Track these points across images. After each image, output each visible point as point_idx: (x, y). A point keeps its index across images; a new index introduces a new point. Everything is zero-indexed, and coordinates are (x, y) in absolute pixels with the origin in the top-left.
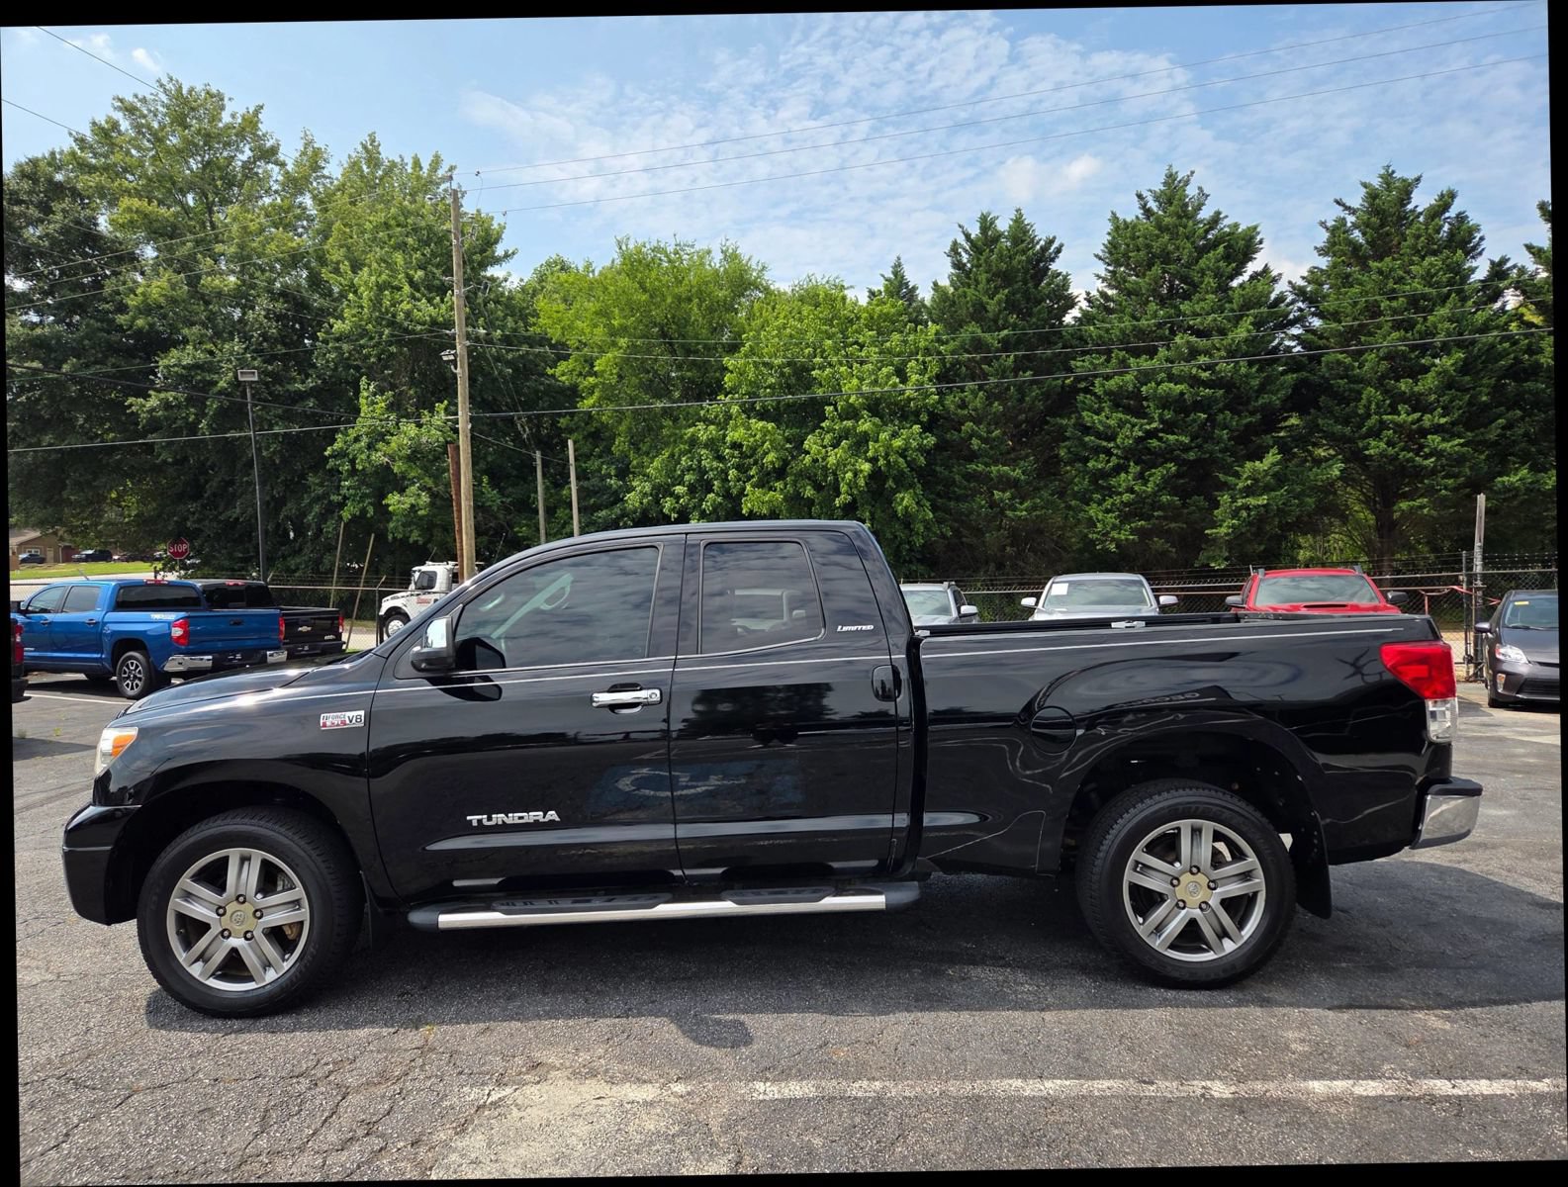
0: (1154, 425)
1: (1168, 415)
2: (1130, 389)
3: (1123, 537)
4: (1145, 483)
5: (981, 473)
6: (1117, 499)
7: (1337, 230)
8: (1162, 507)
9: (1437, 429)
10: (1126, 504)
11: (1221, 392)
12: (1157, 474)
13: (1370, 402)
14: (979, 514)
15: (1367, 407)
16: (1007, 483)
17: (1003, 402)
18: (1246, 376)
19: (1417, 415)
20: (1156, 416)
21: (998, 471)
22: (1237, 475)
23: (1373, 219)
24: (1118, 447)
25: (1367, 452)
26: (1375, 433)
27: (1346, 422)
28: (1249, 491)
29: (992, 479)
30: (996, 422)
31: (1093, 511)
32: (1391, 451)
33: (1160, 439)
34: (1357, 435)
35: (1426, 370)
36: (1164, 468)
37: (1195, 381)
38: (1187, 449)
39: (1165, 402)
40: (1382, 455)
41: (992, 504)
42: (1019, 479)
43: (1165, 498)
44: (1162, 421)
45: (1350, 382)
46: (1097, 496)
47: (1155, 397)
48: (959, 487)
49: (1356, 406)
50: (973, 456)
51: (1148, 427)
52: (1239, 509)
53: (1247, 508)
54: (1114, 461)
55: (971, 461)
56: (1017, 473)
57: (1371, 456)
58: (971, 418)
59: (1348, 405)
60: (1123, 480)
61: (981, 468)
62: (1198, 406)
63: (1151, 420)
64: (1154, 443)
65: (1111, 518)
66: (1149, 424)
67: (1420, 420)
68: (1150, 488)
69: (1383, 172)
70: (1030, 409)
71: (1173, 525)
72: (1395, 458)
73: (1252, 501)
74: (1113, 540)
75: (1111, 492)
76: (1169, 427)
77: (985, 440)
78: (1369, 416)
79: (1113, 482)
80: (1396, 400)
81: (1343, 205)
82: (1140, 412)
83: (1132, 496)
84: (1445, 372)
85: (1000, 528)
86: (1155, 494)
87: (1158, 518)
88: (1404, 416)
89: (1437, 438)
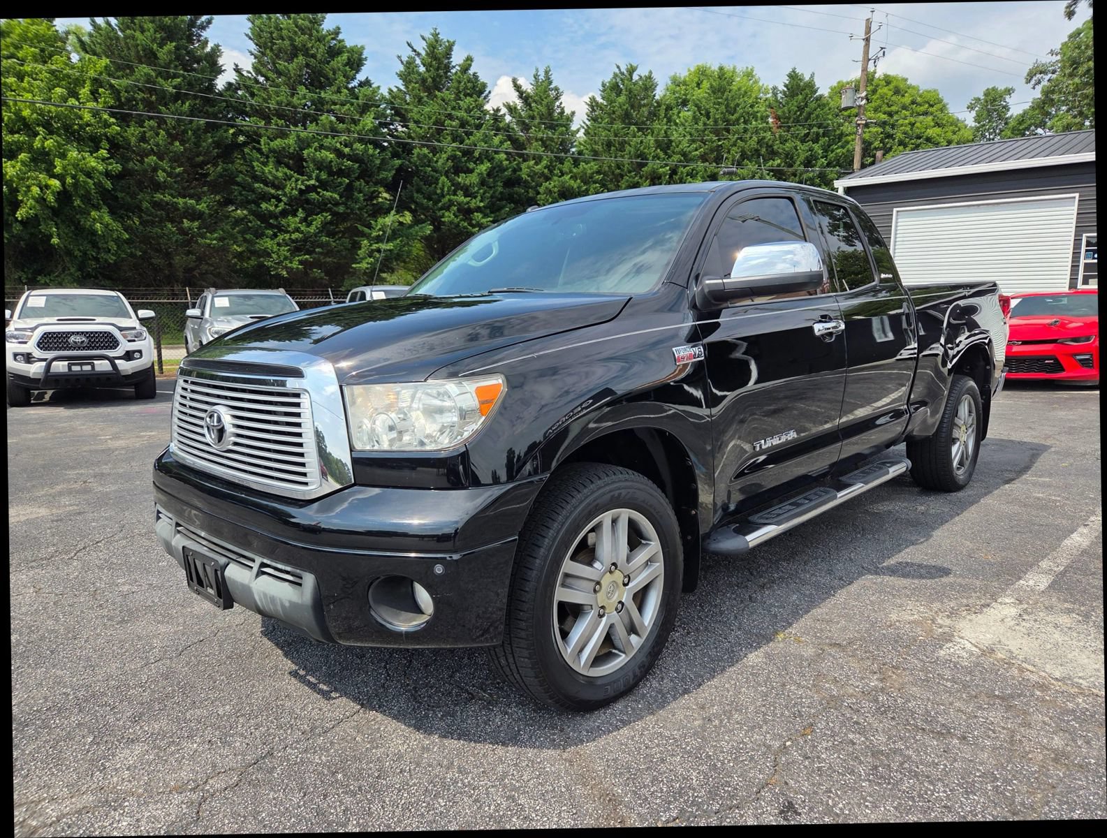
0: (312, 182)
1: (324, 176)
2: (291, 151)
3: (295, 266)
4: (309, 225)
5: (167, 203)
6: (287, 236)
7: (410, 65)
8: (321, 245)
9: (478, 209)
10: (293, 241)
11: (357, 165)
12: (318, 220)
13: (443, 186)
14: (169, 239)
15: (442, 189)
16: (194, 215)
17: (183, 142)
18: (372, 156)
19: (468, 199)
20: (314, 175)
21: (185, 203)
22: (369, 227)
23: (434, 62)
24: (285, 195)
25: (443, 219)
26: (448, 208)
27: (429, 199)
28: (379, 239)
29: (178, 209)
30: (176, 159)
31: (268, 244)
32: (456, 220)
33: (318, 193)
34: (436, 207)
35: (471, 171)
36: (322, 216)
37: (339, 154)
38: (337, 204)
39: (321, 166)
40: (451, 223)
41: (183, 232)
42: (204, 213)
43: (324, 239)
44: (318, 179)
45: (433, 170)
46: (270, 232)
47: (314, 160)
48: (145, 214)
49: (436, 187)
50: (158, 187)
51: (308, 183)
52: (373, 251)
53: (379, 251)
54: (281, 206)
55: (156, 191)
56: (202, 207)
57: (444, 222)
58: (152, 152)
59: (430, 186)
60: (293, 222)
61: (168, 198)
62: (341, 173)
63: (310, 178)
64: (313, 195)
65: (284, 251)
66: (308, 181)
67: (468, 203)
68: (312, 229)
69: (433, 31)
70: (205, 154)
71: (328, 260)
72: (458, 225)
73: (383, 246)
74: (286, 268)
75: (281, 229)
76: (324, 185)
77: (170, 175)
78: (443, 196)
79: (283, 222)
80: (457, 187)
81: (412, 48)
82: (300, 170)
83: (301, 235)
84: (482, 174)
85: (189, 253)
86: (316, 235)
87: (320, 253)
88: (461, 198)
89: (480, 215)
